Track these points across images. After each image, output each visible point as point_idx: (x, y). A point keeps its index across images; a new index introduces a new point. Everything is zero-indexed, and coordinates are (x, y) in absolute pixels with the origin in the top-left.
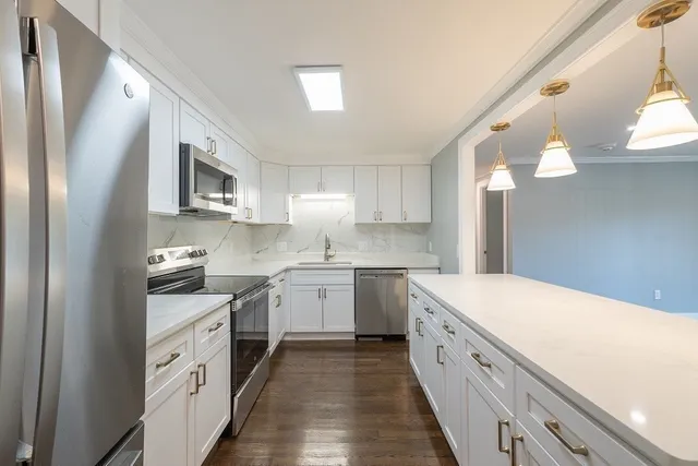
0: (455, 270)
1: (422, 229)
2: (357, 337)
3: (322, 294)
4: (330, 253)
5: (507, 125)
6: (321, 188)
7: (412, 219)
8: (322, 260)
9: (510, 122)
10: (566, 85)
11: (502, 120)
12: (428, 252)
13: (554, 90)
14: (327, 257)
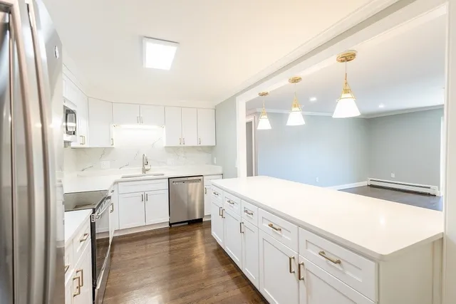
0: (235, 175)
1: (210, 149)
2: (170, 224)
3: (145, 198)
4: (146, 167)
5: (267, 94)
6: (140, 120)
7: (205, 143)
8: (141, 173)
9: (269, 92)
10: (300, 79)
11: (265, 91)
12: (213, 164)
13: (295, 80)
14: (145, 171)
